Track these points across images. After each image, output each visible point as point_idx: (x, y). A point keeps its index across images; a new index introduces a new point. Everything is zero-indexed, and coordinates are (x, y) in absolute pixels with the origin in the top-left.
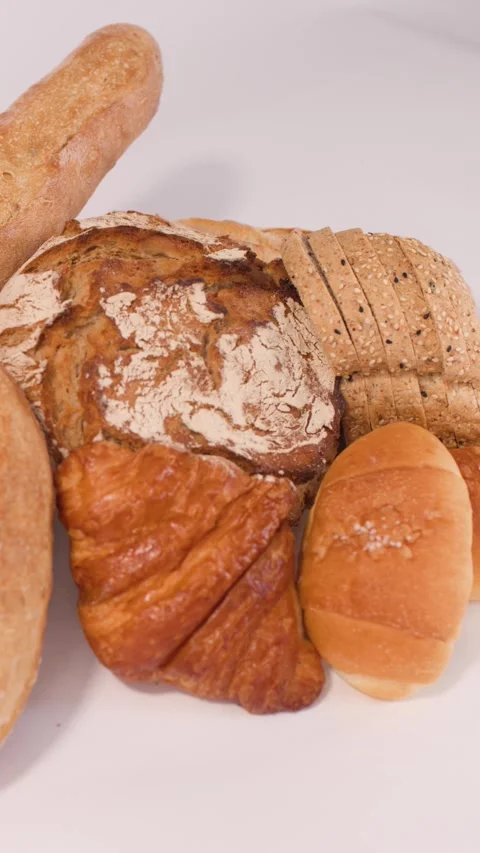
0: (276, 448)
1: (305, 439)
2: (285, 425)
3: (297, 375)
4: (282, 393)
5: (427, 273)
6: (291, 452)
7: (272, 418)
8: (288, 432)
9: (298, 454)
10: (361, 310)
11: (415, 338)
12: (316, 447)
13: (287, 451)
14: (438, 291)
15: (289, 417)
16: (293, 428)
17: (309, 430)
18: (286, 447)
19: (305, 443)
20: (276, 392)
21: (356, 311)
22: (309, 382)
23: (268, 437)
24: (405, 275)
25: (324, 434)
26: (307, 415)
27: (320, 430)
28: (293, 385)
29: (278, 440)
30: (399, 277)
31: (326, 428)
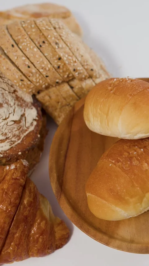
0: (14, 143)
1: (26, 130)
2: (14, 130)
3: (12, 104)
4: (7, 117)
5: (53, 38)
6: (21, 141)
7: (6, 131)
8: (17, 133)
9: (25, 139)
10: (29, 67)
11: (58, 70)
12: (33, 131)
13: (19, 141)
14: (60, 46)
15: (15, 126)
16: (19, 130)
17: (27, 126)
18: (18, 140)
19: (27, 133)
20: (4, 118)
21: (27, 68)
22: (20, 104)
23: (8, 141)
24: (44, 42)
25: (35, 123)
26: (24, 119)
27: (32, 123)
28: (11, 110)
29: (13, 139)
30: (41, 44)
31: (35, 120)
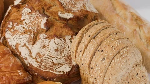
0: (40, 68)
1: (53, 71)
2: (48, 64)
3: (63, 55)
4: (53, 57)
6: (45, 71)
7: (44, 61)
8: (48, 66)
9: (48, 73)
10: (81, 51)
12: (56, 75)
14: (103, 62)
15: (51, 64)
16: (50, 66)
17: (56, 70)
18: (44, 69)
19: (52, 72)
20: (51, 55)
22: (67, 59)
23: (39, 64)
24: (102, 51)
25: (62, 73)
26: (60, 66)
27: (61, 72)
28: (60, 57)
29: (42, 66)
30: (100, 50)
31: (64, 72)
